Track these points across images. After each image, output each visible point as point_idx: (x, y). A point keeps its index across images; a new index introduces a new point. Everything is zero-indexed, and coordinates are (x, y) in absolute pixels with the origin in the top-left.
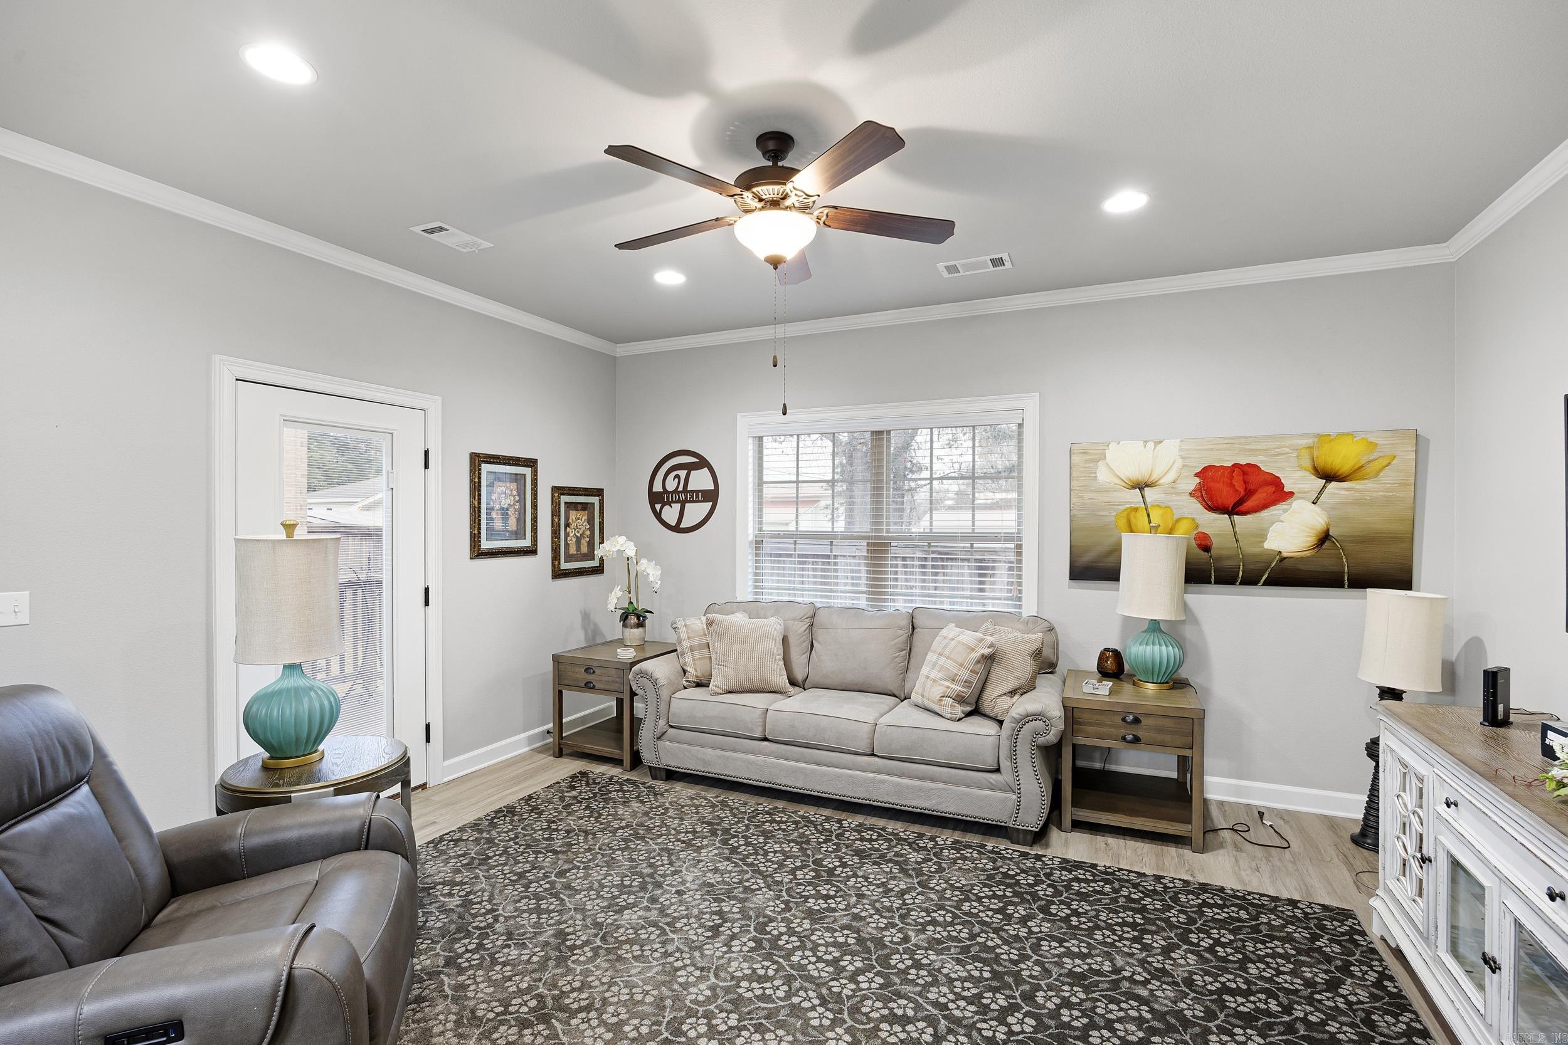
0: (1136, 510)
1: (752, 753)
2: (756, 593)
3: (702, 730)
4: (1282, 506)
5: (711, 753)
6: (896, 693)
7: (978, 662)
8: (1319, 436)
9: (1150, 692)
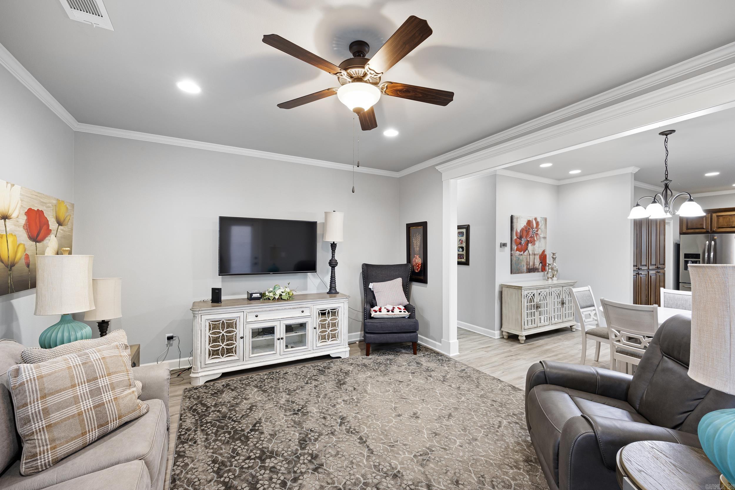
0: (2, 236)
4: (49, 238)
8: (58, 200)
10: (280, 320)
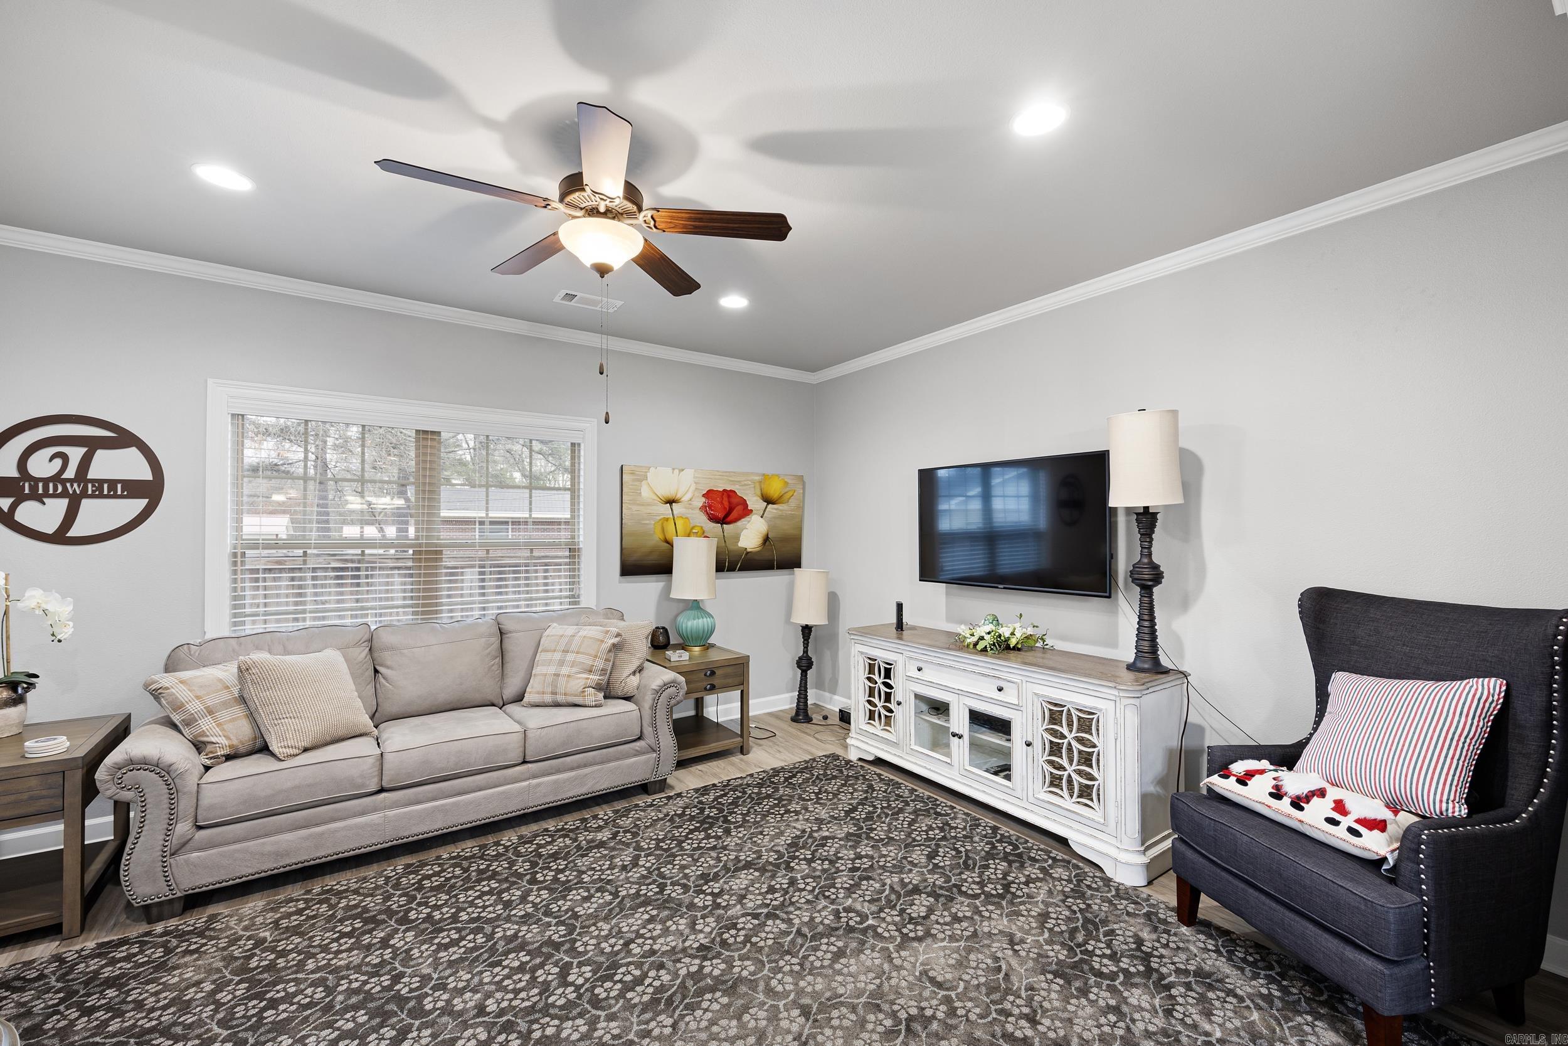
0: (667, 520)
1: (363, 813)
2: (235, 624)
3: (270, 813)
4: (747, 519)
5: (287, 838)
6: (496, 702)
7: (610, 651)
8: (764, 475)
9: (697, 653)
10: (960, 693)
